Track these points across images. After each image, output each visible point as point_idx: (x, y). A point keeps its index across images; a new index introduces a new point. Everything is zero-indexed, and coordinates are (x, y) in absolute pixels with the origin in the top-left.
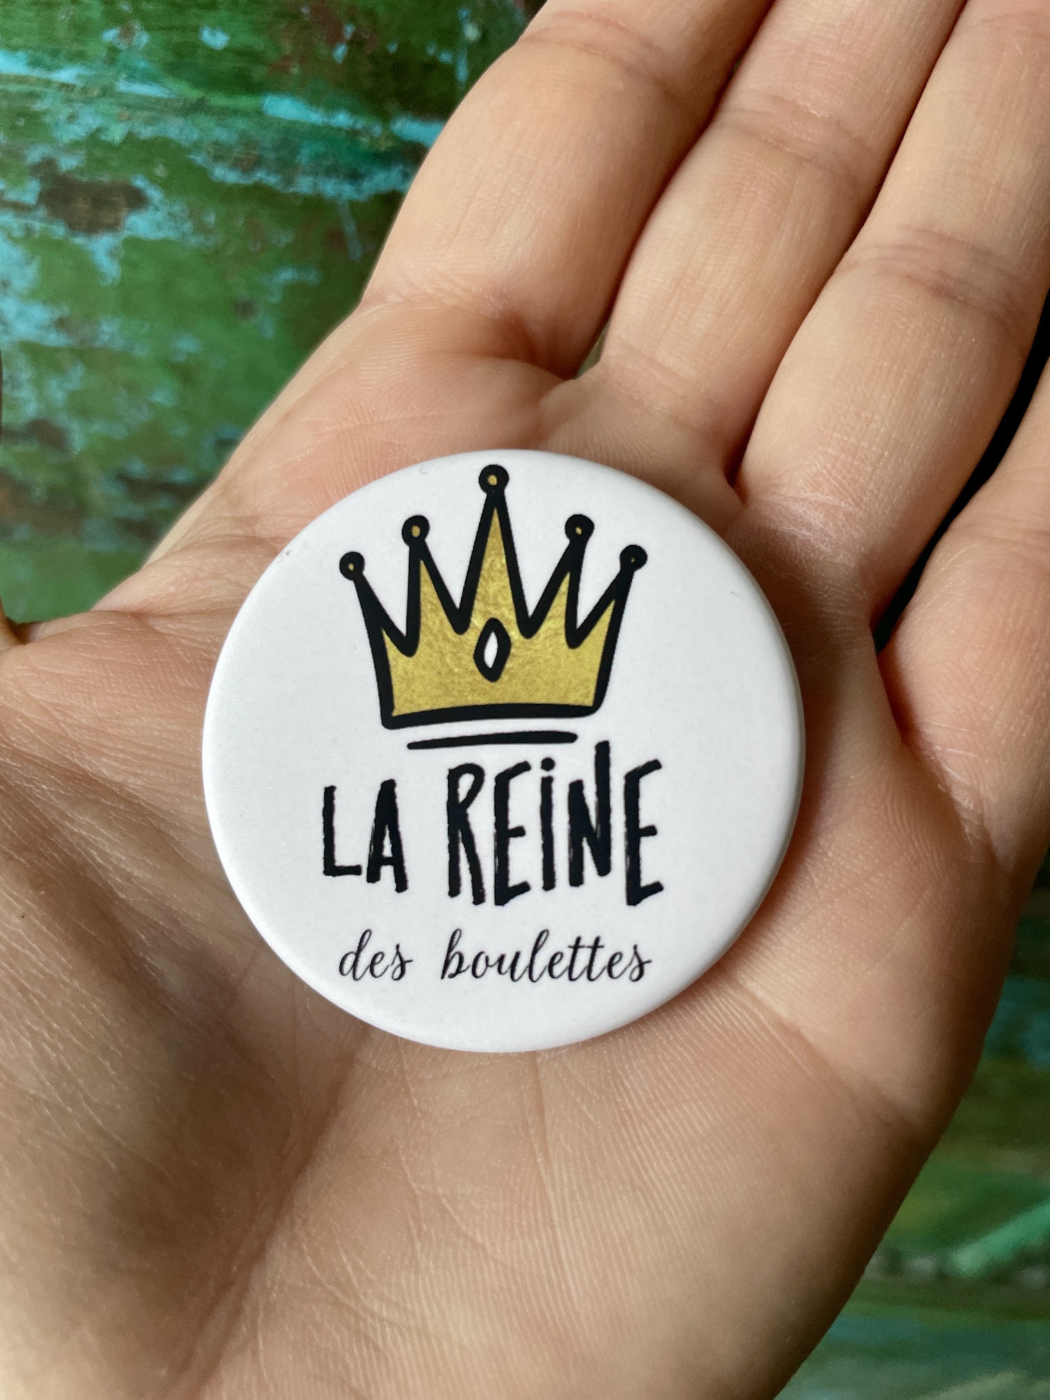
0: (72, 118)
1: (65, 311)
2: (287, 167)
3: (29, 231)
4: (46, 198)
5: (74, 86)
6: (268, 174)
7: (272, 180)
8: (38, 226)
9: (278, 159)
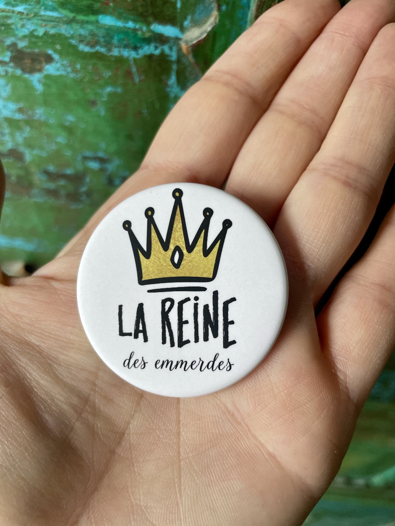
0: (23, 26)
1: (21, 105)
2: (108, 45)
3: (7, 72)
4: (13, 59)
5: (23, 13)
6: (101, 48)
7: (103, 50)
8: (10, 70)
9: (105, 41)
